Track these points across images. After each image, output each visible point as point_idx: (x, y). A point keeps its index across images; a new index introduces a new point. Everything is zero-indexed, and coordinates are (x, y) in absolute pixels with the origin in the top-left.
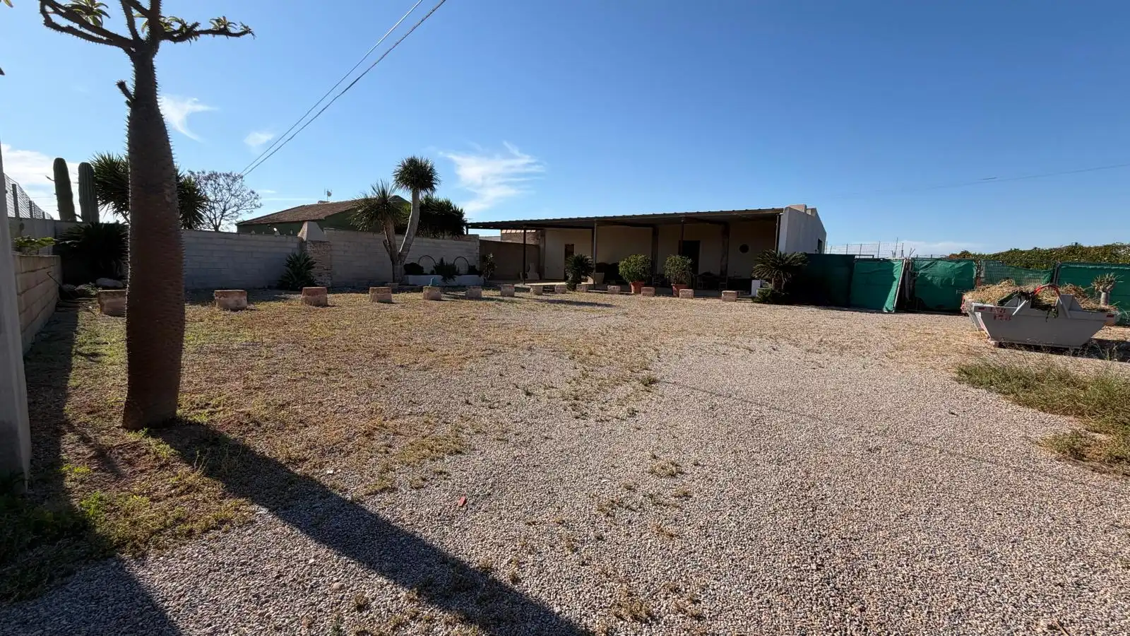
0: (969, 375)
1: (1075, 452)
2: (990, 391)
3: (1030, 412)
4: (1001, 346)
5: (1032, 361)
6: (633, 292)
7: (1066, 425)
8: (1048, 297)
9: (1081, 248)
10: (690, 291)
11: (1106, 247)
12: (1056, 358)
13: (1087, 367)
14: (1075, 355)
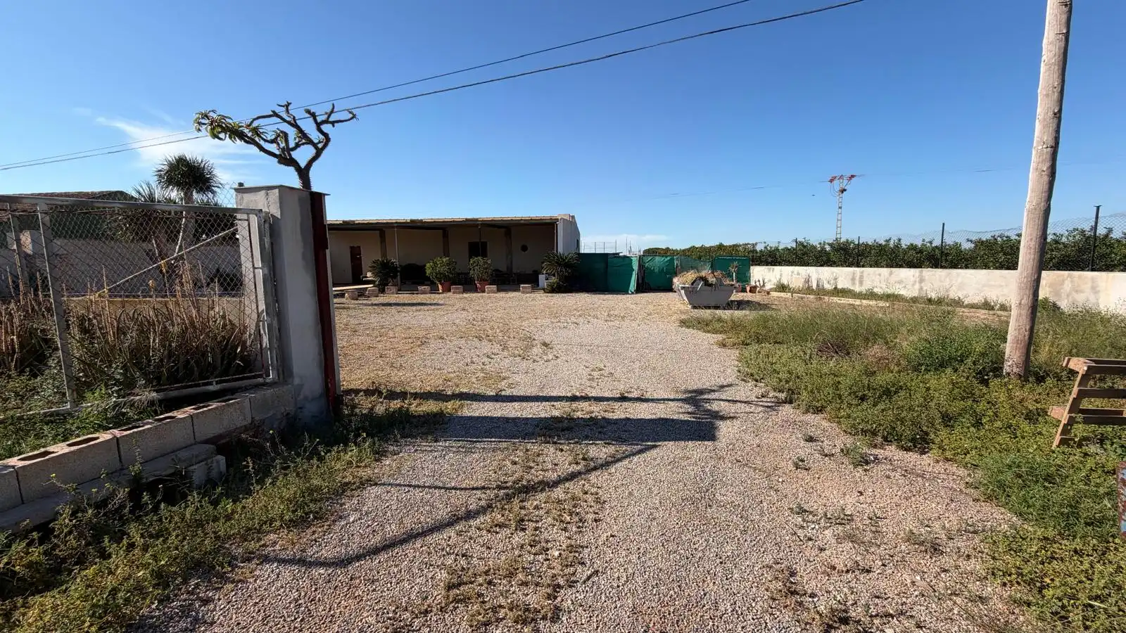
0: (683, 323)
1: (723, 345)
2: (694, 329)
3: (709, 335)
4: (695, 307)
5: (706, 314)
6: (441, 291)
7: (720, 337)
8: (711, 280)
9: (723, 246)
10: (494, 287)
11: (734, 245)
12: (718, 312)
13: (726, 314)
14: (725, 309)
